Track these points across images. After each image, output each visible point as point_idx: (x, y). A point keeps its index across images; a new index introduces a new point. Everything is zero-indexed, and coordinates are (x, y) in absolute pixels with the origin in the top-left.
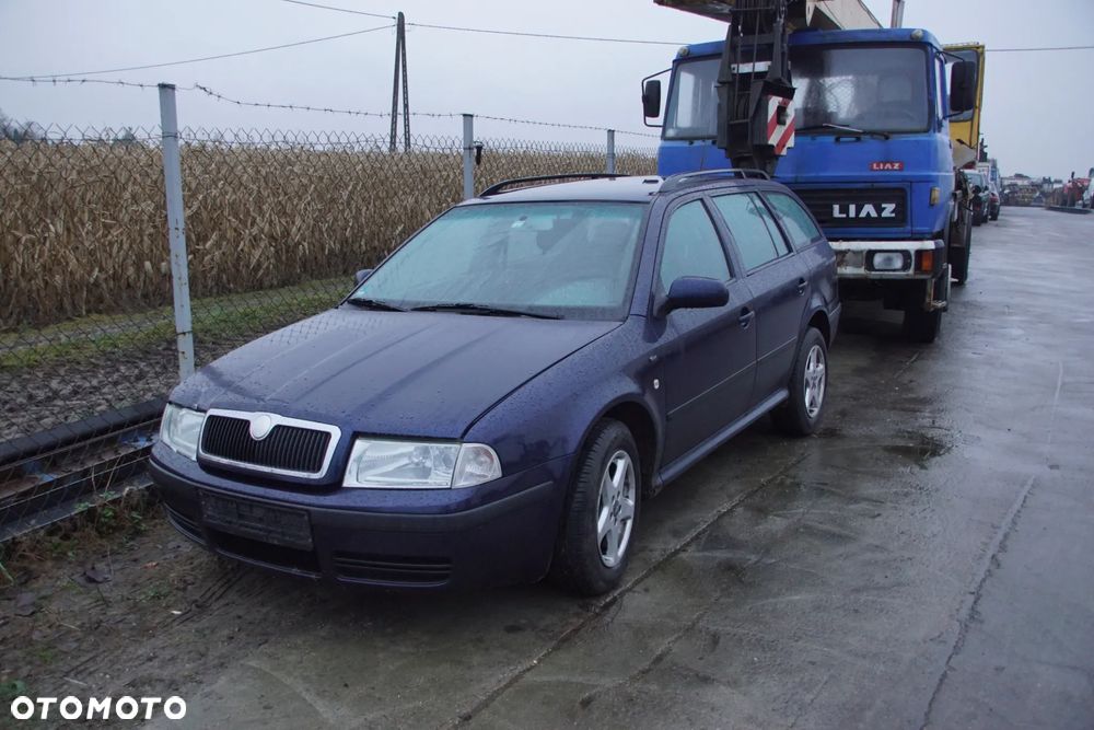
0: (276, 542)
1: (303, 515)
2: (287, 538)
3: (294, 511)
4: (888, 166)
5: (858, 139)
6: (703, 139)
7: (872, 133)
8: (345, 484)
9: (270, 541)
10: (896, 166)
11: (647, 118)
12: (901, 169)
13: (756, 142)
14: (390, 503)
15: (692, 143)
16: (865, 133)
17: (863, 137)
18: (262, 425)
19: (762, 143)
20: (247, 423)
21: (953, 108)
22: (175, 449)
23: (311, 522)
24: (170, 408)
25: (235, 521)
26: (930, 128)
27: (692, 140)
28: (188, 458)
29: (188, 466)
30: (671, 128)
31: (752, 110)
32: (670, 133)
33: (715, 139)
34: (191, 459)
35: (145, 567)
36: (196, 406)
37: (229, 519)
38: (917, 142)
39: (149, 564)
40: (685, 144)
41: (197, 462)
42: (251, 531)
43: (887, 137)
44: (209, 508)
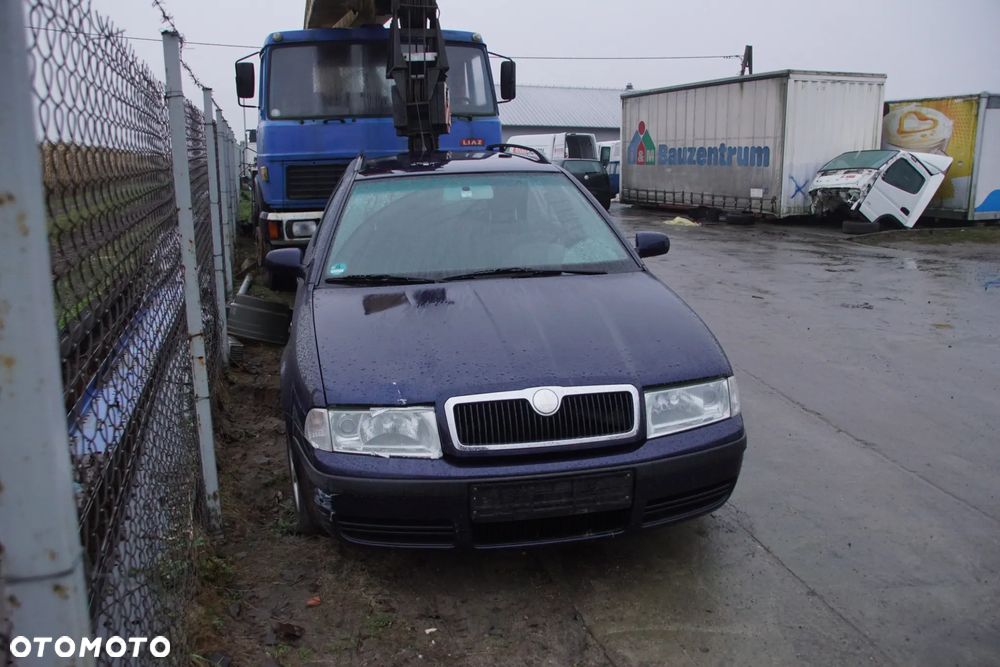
0: (586, 511)
1: (625, 475)
2: (598, 503)
4: (474, 142)
5: (459, 120)
6: (313, 118)
7: (459, 116)
8: (649, 437)
9: (578, 512)
10: (480, 142)
11: (241, 99)
12: (483, 144)
15: (302, 123)
16: (454, 116)
18: (545, 400)
19: (442, 122)
20: (524, 402)
21: (503, 97)
22: (386, 455)
23: (636, 478)
24: (331, 413)
25: (528, 505)
26: (496, 112)
27: (302, 119)
28: (422, 458)
29: (433, 466)
30: (275, 108)
31: (431, 93)
32: (275, 113)
33: (326, 119)
34: (428, 459)
35: (311, 606)
36: (404, 401)
37: (517, 505)
38: (492, 123)
39: (311, 602)
40: (296, 124)
41: (440, 459)
42: (550, 509)
43: (470, 119)
44: (485, 502)
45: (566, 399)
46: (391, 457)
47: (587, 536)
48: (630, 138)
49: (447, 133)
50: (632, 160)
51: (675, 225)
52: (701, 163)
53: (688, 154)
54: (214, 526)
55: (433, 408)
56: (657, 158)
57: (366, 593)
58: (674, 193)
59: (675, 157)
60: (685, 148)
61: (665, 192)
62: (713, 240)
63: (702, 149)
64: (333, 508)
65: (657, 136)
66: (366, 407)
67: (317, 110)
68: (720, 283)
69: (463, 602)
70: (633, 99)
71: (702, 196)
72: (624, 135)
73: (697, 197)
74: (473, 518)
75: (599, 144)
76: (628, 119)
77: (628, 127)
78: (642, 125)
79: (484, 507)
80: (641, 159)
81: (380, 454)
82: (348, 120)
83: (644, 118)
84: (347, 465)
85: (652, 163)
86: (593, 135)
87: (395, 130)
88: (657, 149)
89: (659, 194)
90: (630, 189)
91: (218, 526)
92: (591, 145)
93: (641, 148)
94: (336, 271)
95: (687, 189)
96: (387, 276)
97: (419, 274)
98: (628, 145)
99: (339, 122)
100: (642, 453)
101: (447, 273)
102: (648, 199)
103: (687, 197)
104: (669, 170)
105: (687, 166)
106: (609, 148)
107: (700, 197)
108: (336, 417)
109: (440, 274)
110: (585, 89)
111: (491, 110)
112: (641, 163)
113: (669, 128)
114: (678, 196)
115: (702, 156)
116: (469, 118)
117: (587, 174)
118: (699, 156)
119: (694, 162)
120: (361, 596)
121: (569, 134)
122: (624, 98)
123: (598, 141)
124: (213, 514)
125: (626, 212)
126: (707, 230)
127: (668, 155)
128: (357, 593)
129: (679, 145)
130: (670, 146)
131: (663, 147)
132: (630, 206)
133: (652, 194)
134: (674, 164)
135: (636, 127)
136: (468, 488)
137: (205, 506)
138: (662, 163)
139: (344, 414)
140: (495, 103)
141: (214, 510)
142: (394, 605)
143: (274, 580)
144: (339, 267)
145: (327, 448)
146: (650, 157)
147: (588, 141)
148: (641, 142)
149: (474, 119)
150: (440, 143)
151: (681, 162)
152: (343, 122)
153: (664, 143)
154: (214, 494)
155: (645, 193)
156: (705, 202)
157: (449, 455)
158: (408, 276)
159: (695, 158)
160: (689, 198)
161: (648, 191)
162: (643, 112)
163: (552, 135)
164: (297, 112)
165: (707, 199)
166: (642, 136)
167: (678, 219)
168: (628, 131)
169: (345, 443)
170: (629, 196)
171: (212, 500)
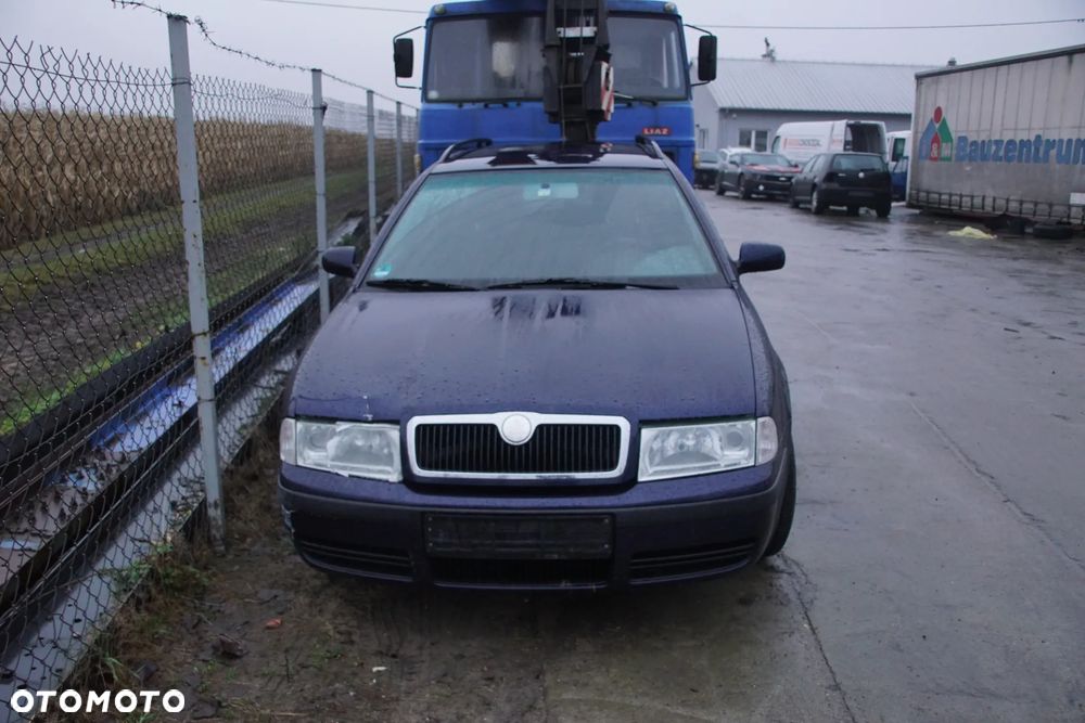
0: (556, 557)
1: (602, 520)
2: (572, 550)
3: (594, 518)
4: (658, 131)
5: (630, 105)
6: (473, 101)
7: (641, 100)
8: (640, 479)
9: (547, 557)
10: (665, 131)
11: (399, 79)
12: (669, 134)
13: (590, 108)
14: (706, 490)
15: (461, 106)
16: (634, 99)
17: (634, 103)
18: (517, 427)
19: (597, 108)
20: (493, 427)
21: (701, 78)
22: (345, 473)
23: (616, 524)
24: (300, 425)
25: (489, 542)
26: (688, 96)
27: (460, 102)
28: (380, 480)
29: (389, 490)
30: (433, 89)
31: (585, 75)
32: (433, 94)
33: (487, 102)
34: (387, 481)
35: (268, 628)
36: (370, 417)
37: (476, 541)
38: (681, 109)
39: (271, 623)
40: (454, 107)
41: (400, 482)
42: (514, 550)
43: (655, 104)
44: (441, 535)
45: (540, 428)
46: (350, 476)
47: (564, 586)
48: (922, 129)
49: (605, 120)
50: (924, 154)
51: (963, 237)
52: (1009, 159)
53: (994, 148)
54: (214, 536)
55: (398, 427)
56: (954, 152)
57: (330, 621)
58: (972, 197)
59: (977, 152)
60: (990, 141)
61: (961, 196)
62: (1001, 257)
63: (1011, 142)
64: (293, 526)
65: (956, 126)
66: (333, 420)
67: (477, 93)
68: (973, 310)
69: (433, 644)
70: (929, 79)
71: (1008, 200)
72: (917, 124)
73: (1001, 203)
74: (428, 550)
75: (890, 135)
76: (922, 103)
77: (921, 113)
78: (938, 112)
79: (440, 540)
80: (935, 153)
81: (340, 472)
82: (512, 104)
83: (942, 104)
84: (307, 481)
85: (949, 159)
86: (882, 124)
87: (547, 116)
88: (955, 142)
89: (954, 198)
90: (919, 191)
91: (218, 536)
92: (879, 135)
93: (936, 140)
94: (380, 274)
95: (990, 193)
96: (425, 281)
97: (463, 282)
98: (920, 135)
99: (501, 105)
100: (631, 497)
101: (495, 280)
102: (940, 203)
103: (989, 202)
104: (968, 168)
105: (991, 164)
106: (903, 140)
107: (1004, 202)
108: (307, 430)
109: (488, 281)
110: (894, 66)
111: (683, 94)
112: (935, 159)
113: (973, 115)
114: (978, 201)
115: (1010, 151)
116: (654, 102)
117: (862, 171)
118: (1007, 151)
119: (1000, 159)
120: (324, 624)
121: (852, 122)
122: (919, 78)
123: (888, 131)
124: (213, 523)
125: (914, 219)
126: (1000, 245)
127: (968, 150)
128: (323, 620)
129: (983, 137)
130: (972, 137)
131: (962, 139)
132: (917, 211)
133: (944, 197)
134: (975, 160)
135: (931, 115)
136: (422, 517)
137: (206, 514)
138: (960, 159)
139: (314, 426)
140: (688, 86)
141: (215, 519)
142: (354, 638)
143: (248, 597)
144: (384, 270)
145: (292, 462)
146: (946, 152)
147: (875, 130)
148: (937, 132)
149: (660, 103)
150: (597, 133)
151: (984, 158)
152: (506, 106)
153: (964, 134)
154: (216, 503)
155: (936, 196)
156: (1010, 209)
157: (409, 480)
158: (447, 283)
159: (1002, 153)
160: (991, 204)
161: (940, 194)
162: (941, 95)
163: (830, 123)
164: (456, 93)
165: (1014, 206)
166: (937, 126)
167: (968, 230)
168: (921, 120)
169: (311, 458)
170: (918, 200)
171: (213, 509)
